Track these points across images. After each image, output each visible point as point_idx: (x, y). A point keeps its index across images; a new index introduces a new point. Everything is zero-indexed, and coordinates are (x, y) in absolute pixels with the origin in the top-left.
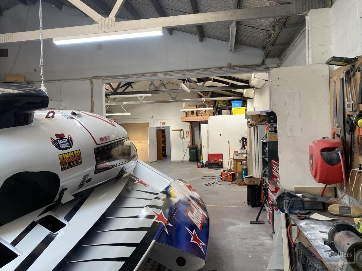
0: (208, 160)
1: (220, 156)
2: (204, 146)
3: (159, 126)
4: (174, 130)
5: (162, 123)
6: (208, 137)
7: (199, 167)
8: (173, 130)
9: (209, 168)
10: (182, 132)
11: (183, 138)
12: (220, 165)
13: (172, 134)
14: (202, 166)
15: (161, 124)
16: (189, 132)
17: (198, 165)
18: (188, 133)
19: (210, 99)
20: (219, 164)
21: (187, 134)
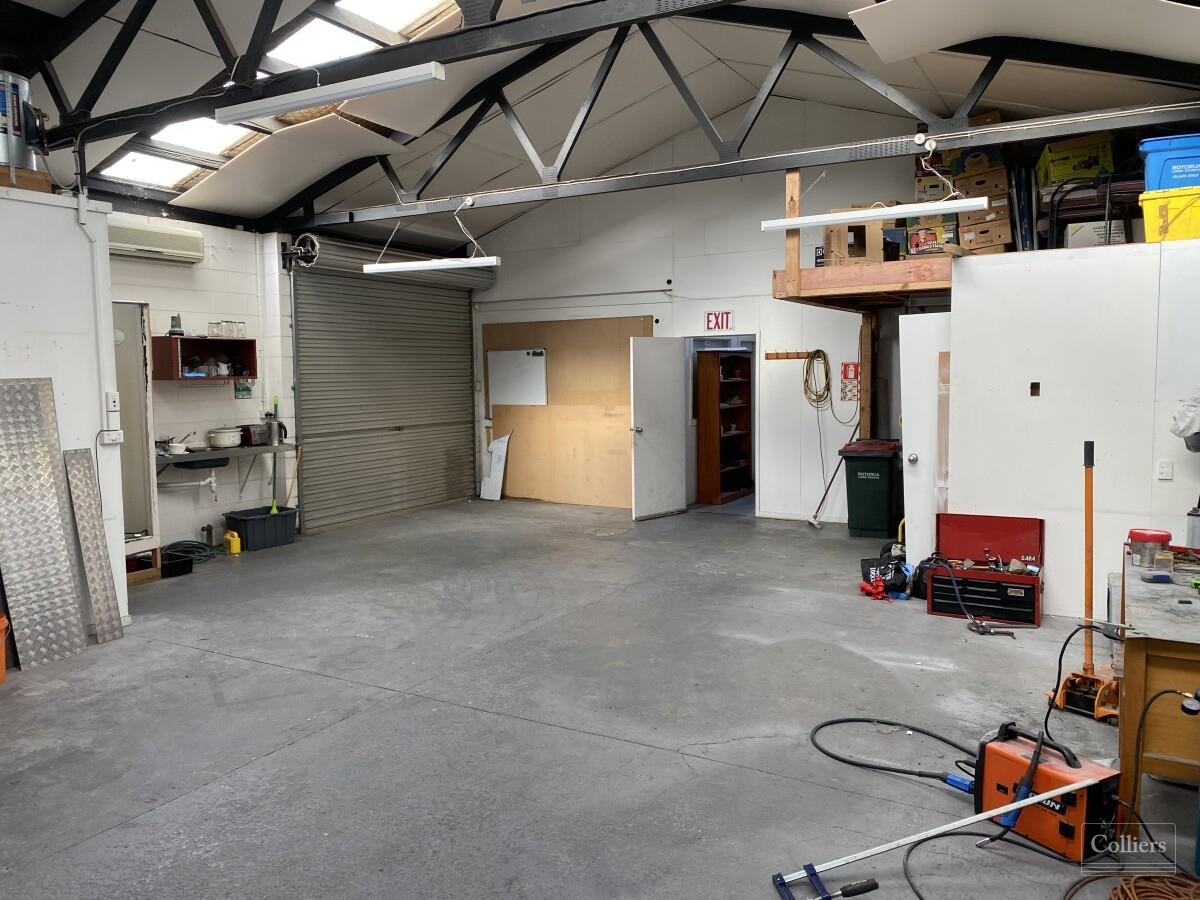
0: (938, 552)
1: (1028, 534)
2: (914, 461)
3: (702, 332)
4: (777, 356)
5: (712, 318)
6: (943, 403)
7: (869, 594)
8: (768, 357)
9: (935, 609)
10: (818, 366)
11: (821, 398)
12: (1015, 601)
13: (765, 374)
14: (893, 590)
15: (709, 321)
16: (856, 366)
17: (866, 577)
18: (851, 375)
19: (970, 133)
20: (1011, 592)
21: (846, 377)
